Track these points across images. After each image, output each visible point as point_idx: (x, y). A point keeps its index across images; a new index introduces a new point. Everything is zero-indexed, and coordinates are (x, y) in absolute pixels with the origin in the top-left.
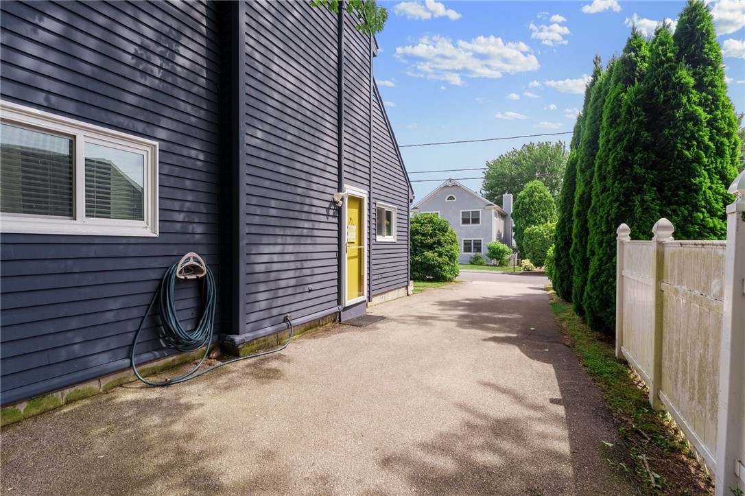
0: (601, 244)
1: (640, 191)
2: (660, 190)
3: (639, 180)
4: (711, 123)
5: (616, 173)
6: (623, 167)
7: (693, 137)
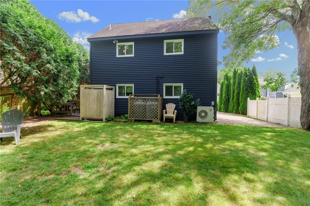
0: (243, 101)
1: (249, 93)
2: (252, 93)
3: (249, 91)
4: (257, 84)
5: (246, 90)
6: (247, 90)
7: (255, 86)
